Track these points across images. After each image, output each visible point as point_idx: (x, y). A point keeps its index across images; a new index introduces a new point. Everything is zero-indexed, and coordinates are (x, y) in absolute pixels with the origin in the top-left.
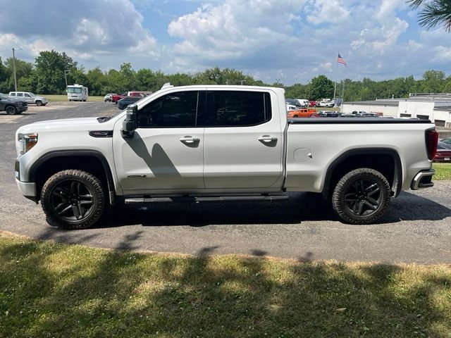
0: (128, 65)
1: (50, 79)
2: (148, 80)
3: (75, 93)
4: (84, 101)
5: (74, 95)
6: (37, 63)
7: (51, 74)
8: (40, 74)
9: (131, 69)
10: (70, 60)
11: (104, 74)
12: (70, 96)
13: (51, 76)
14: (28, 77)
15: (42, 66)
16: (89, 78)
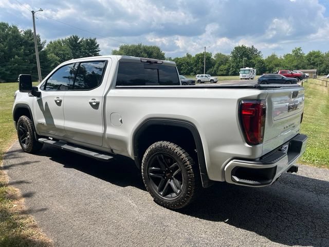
0: (299, 49)
1: (239, 65)
2: (316, 59)
3: (244, 73)
4: (252, 79)
5: (244, 75)
6: (232, 55)
7: (239, 62)
8: (233, 62)
9: (301, 52)
10: (256, 51)
11: (279, 58)
12: (241, 76)
13: (239, 63)
14: (225, 65)
15: (235, 57)
16: (265, 63)
